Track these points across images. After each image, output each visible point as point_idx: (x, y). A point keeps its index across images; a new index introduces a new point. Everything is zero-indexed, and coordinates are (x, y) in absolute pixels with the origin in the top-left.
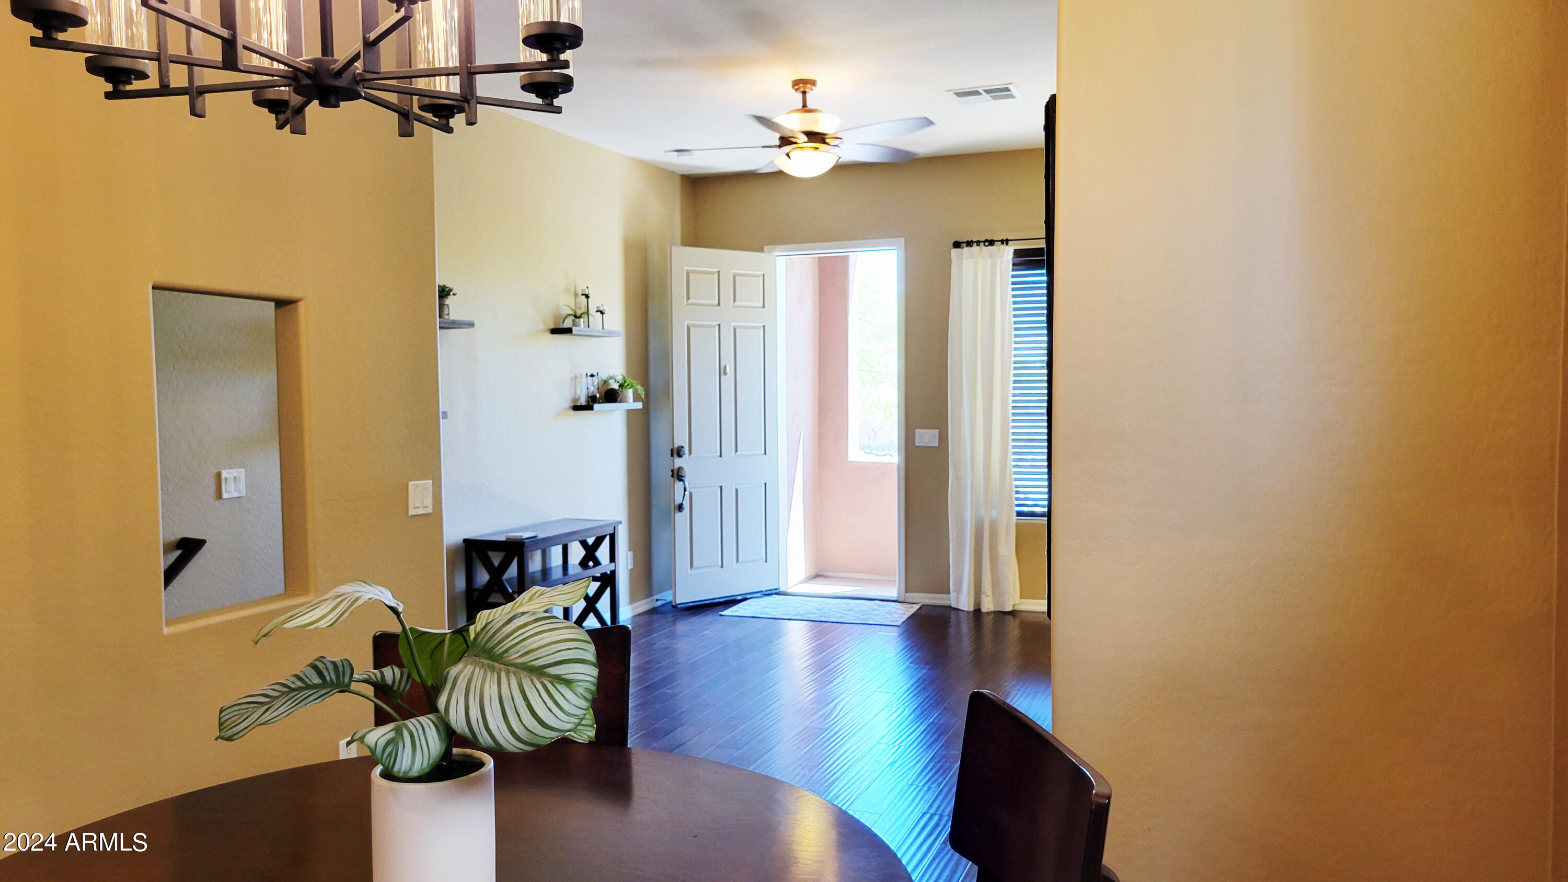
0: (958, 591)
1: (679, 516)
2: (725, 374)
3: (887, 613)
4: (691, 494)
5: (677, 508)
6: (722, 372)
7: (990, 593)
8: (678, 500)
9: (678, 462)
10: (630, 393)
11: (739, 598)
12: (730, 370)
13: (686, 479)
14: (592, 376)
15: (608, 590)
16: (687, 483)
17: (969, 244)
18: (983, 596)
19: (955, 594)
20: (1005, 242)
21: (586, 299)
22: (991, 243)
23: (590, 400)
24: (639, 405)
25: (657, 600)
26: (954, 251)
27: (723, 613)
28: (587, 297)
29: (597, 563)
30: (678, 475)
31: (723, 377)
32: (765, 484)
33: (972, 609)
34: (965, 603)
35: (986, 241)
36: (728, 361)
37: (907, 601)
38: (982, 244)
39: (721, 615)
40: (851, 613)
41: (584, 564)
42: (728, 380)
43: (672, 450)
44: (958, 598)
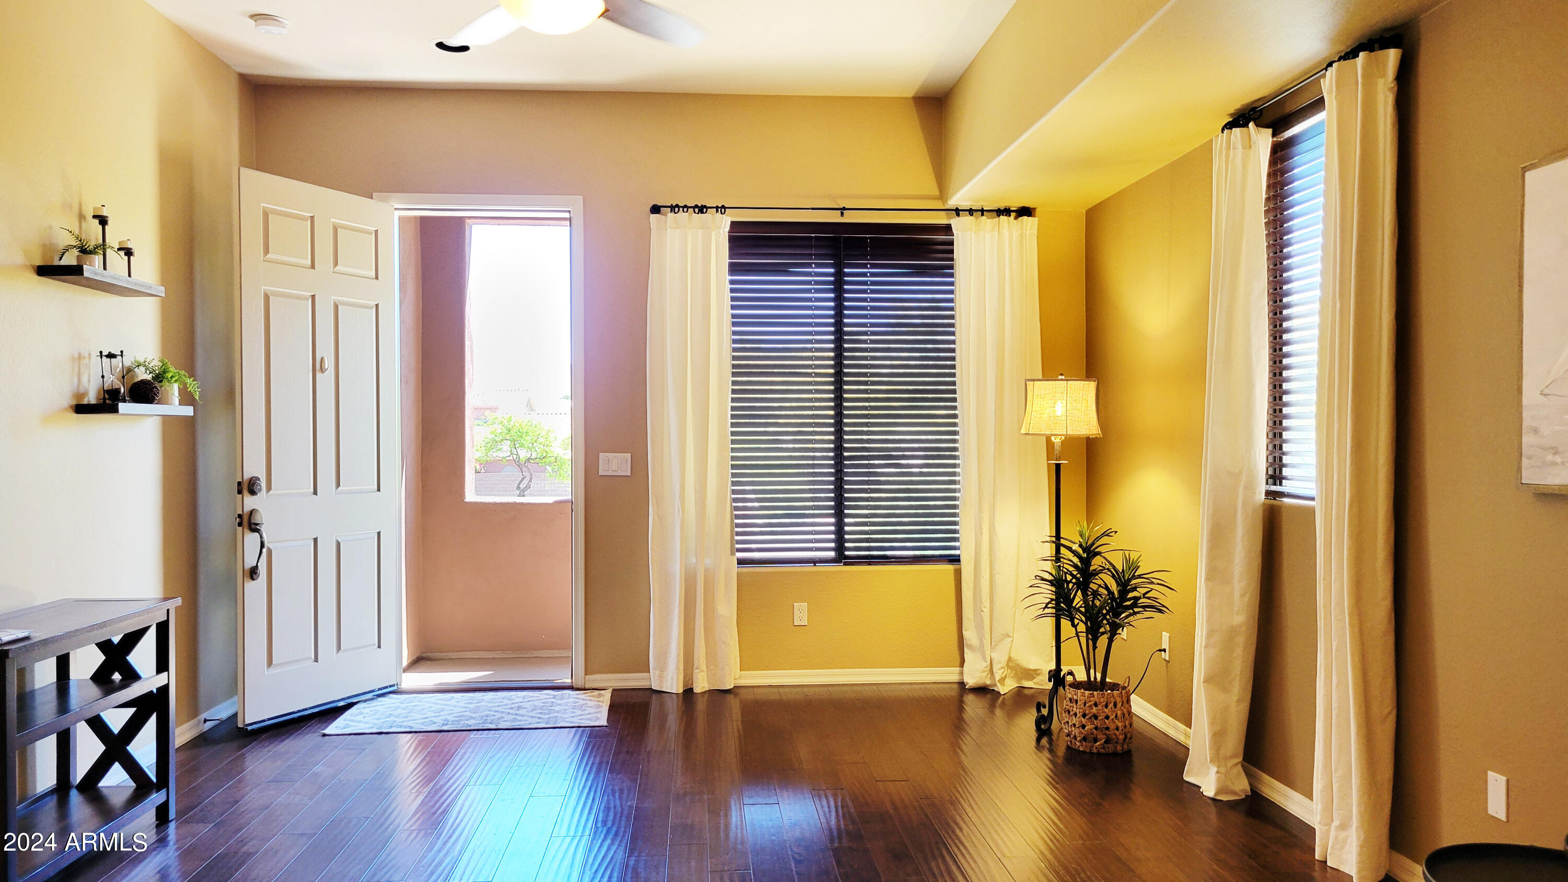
0: (662, 668)
1: (250, 585)
2: (322, 370)
3: (574, 707)
4: (270, 552)
5: (248, 574)
6: (317, 367)
7: (704, 667)
8: (250, 562)
9: (250, 502)
10: (173, 390)
11: (342, 704)
12: (329, 364)
13: (263, 529)
14: (111, 356)
15: (153, 718)
16: (264, 535)
17: (674, 208)
18: (696, 671)
19: (658, 672)
20: (722, 209)
21: (101, 227)
22: (702, 209)
23: (107, 396)
24: (188, 411)
25: (205, 721)
26: (654, 217)
27: (327, 731)
28: (103, 221)
29: (131, 676)
30: (249, 523)
31: (318, 375)
32: (379, 534)
33: (681, 691)
34: (673, 684)
35: (696, 206)
36: (325, 350)
37: (587, 686)
38: (691, 210)
39: (324, 735)
40: (521, 712)
41: (101, 678)
42: (326, 381)
43: (239, 484)
44: (661, 677)
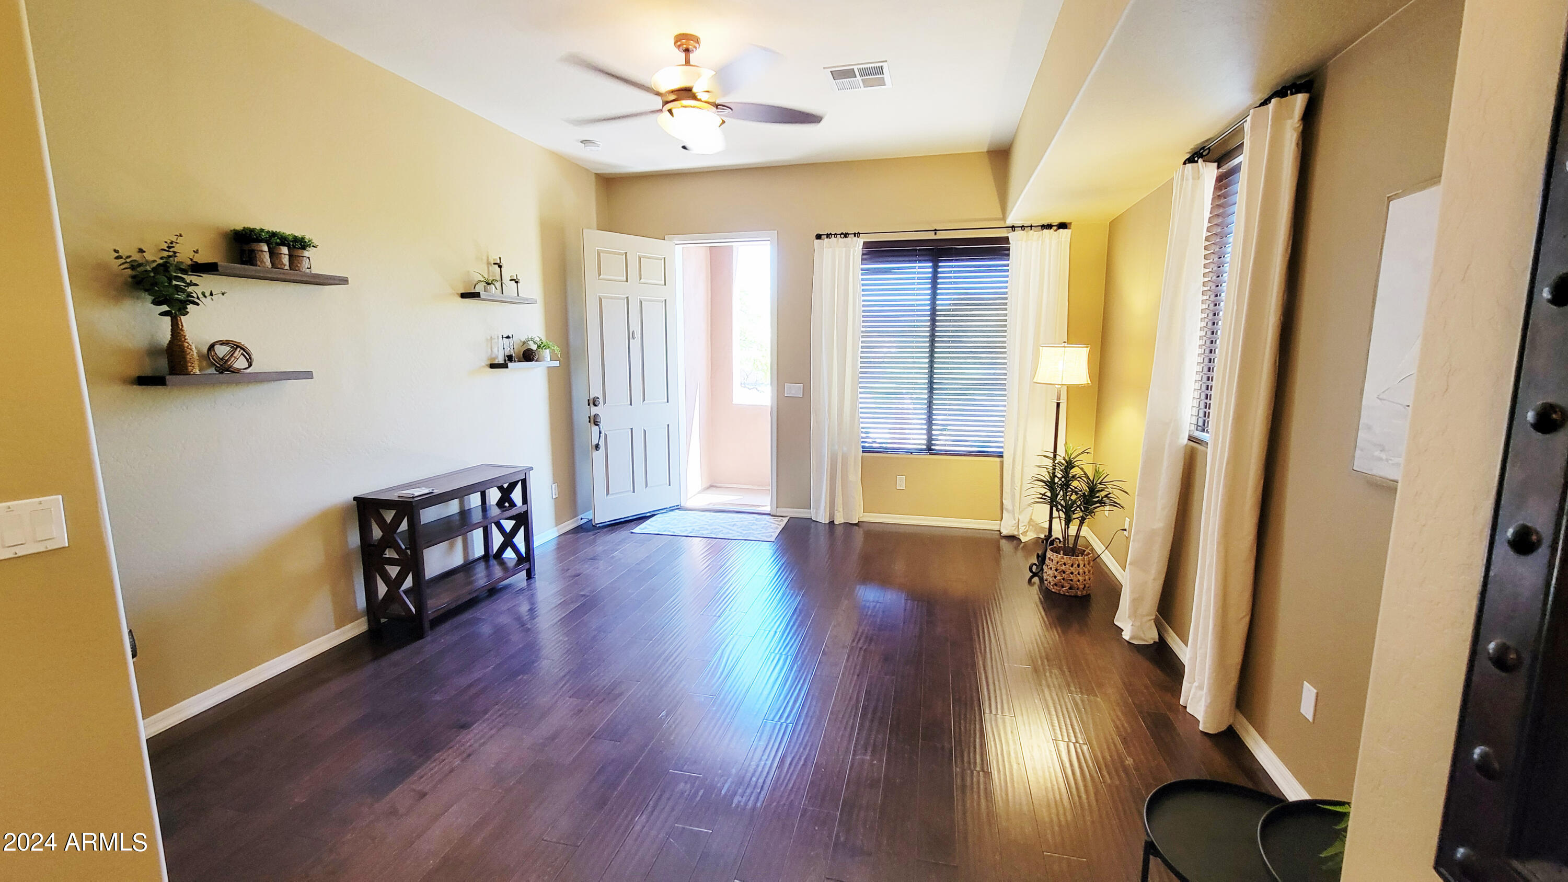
0: (817, 508)
1: (595, 453)
2: (633, 338)
3: (763, 528)
4: (606, 435)
5: (594, 447)
6: (630, 336)
7: (841, 510)
8: (595, 442)
9: (594, 410)
10: (547, 354)
11: (648, 514)
12: (638, 335)
13: (601, 425)
14: (508, 337)
15: (522, 528)
16: (601, 427)
17: (828, 236)
18: (836, 512)
19: (815, 510)
20: (857, 235)
21: (499, 269)
22: (846, 235)
23: (507, 359)
24: (557, 363)
25: (582, 519)
26: (817, 241)
27: (633, 531)
28: (500, 267)
29: (513, 505)
30: (595, 421)
31: (631, 340)
32: (668, 425)
33: (827, 522)
34: (823, 519)
35: (842, 233)
36: (635, 327)
37: (777, 515)
38: (839, 236)
39: (632, 533)
40: (735, 528)
41: (500, 504)
42: (636, 344)
43: (588, 400)
44: (816, 513)
